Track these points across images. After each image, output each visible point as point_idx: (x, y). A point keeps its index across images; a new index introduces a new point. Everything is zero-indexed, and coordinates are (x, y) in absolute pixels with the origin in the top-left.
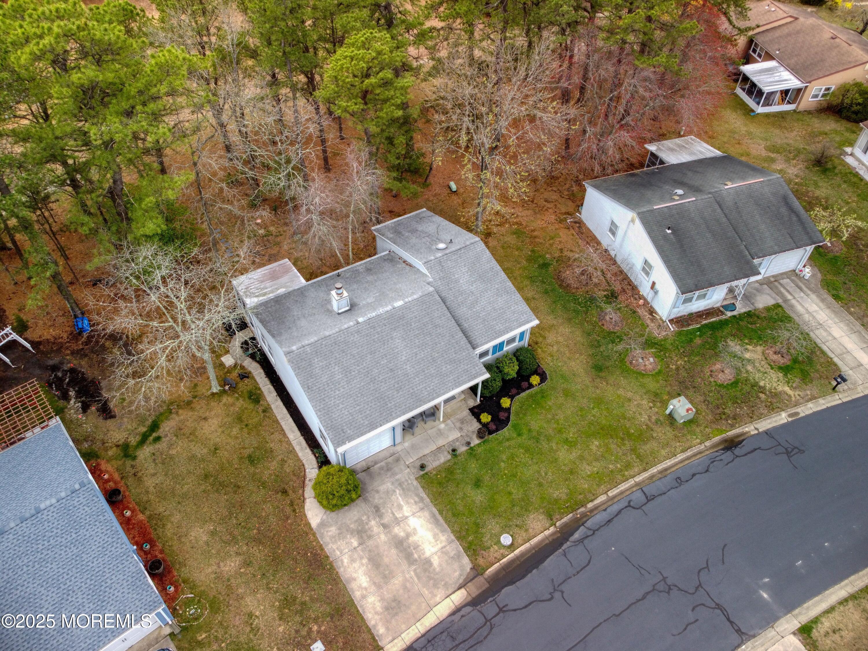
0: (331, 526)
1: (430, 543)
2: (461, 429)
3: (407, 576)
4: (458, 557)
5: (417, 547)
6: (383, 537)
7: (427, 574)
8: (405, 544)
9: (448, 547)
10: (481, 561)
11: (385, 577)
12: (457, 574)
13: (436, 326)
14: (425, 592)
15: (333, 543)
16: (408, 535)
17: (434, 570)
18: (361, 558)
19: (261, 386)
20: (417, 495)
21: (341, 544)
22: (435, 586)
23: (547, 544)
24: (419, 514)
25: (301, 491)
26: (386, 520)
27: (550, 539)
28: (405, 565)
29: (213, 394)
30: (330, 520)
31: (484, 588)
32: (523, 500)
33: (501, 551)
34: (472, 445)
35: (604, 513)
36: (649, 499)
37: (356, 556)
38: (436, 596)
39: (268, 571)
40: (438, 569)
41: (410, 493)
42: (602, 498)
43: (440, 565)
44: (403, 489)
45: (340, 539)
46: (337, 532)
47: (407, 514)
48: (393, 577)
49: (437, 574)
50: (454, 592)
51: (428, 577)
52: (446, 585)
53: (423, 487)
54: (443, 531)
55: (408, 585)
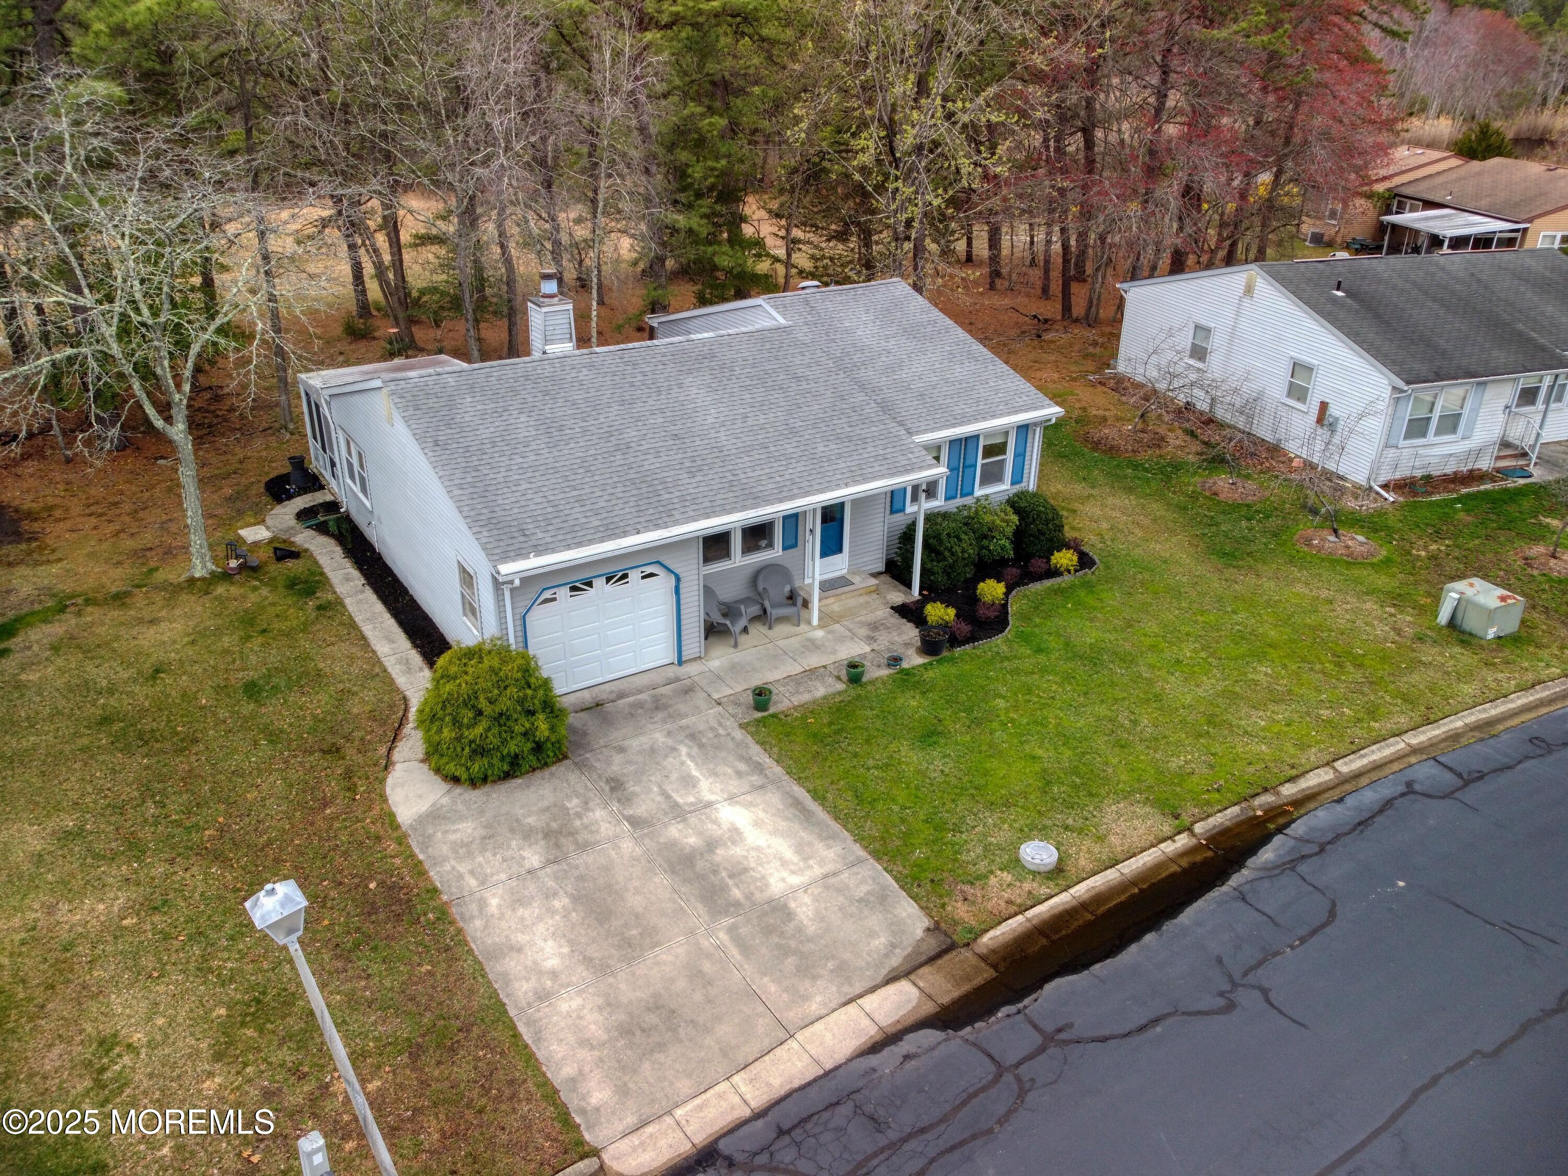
0: (462, 818)
1: (784, 863)
2: (871, 639)
3: (705, 944)
4: (882, 899)
5: (739, 872)
6: (627, 845)
7: (775, 939)
8: (700, 865)
9: (845, 876)
10: (960, 910)
11: (627, 943)
12: (880, 942)
13: (798, 379)
14: (770, 987)
15: (460, 859)
16: (711, 845)
17: (800, 930)
18: (549, 895)
19: (327, 570)
20: (748, 760)
21: (489, 862)
22: (806, 969)
23: (1173, 875)
24: (749, 798)
25: (383, 750)
26: (641, 809)
27: (1184, 863)
28: (698, 914)
29: (192, 581)
30: (460, 807)
31: (979, 981)
32: (1075, 772)
33: (1027, 886)
34: (905, 665)
35: (1339, 808)
36: (1470, 779)
37: (531, 888)
38: (806, 998)
39: (218, 928)
40: (812, 929)
41: (723, 754)
42: (1323, 776)
43: (820, 917)
44: (701, 746)
45: (483, 850)
46: (482, 832)
47: (708, 797)
48: (657, 944)
49: (810, 940)
50: (872, 990)
51: (778, 946)
52: (842, 971)
53: (762, 744)
54: (828, 838)
55: (707, 967)
